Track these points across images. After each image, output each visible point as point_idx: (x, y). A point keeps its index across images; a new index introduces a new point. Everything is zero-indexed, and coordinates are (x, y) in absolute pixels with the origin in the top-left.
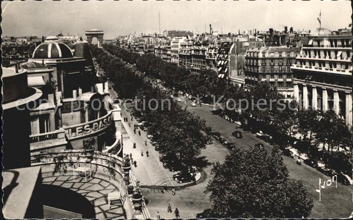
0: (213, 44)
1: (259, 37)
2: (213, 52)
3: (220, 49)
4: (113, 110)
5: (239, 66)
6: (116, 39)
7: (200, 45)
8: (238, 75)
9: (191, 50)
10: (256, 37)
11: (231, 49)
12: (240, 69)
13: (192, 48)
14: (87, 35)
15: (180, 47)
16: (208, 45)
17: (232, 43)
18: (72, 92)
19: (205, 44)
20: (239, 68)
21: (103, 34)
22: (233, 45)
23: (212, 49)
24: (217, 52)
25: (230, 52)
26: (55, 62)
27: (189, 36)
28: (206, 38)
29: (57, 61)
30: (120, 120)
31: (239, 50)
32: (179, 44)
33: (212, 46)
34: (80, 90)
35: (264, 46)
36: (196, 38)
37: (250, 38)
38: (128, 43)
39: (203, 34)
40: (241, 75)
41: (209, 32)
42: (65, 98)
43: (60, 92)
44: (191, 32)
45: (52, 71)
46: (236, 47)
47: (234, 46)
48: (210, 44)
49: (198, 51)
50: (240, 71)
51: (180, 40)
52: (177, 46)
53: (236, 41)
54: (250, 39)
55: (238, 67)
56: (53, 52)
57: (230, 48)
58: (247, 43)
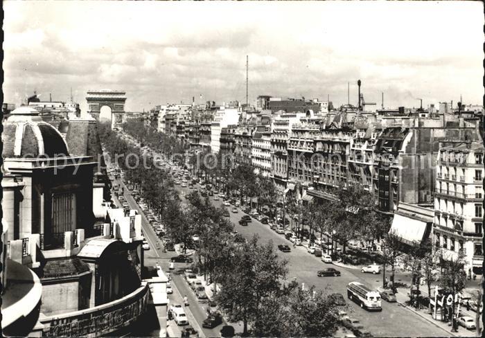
0: (365, 130)
1: (466, 120)
2: (364, 147)
3: (380, 141)
4: (150, 280)
5: (422, 181)
6: (152, 111)
7: (337, 131)
8: (420, 202)
9: (315, 142)
10: (461, 119)
11: (405, 144)
12: (423, 188)
13: (318, 138)
14: (89, 100)
15: (290, 133)
16: (355, 131)
17: (407, 131)
18: (63, 236)
19: (347, 129)
20: (422, 185)
21: (123, 100)
22: (410, 135)
23: (364, 140)
24: (374, 148)
25: (404, 149)
26: (29, 166)
27: (311, 111)
28: (350, 118)
29: (34, 163)
30: (165, 304)
31: (422, 145)
32: (290, 128)
33: (362, 135)
34: (80, 233)
35: (477, 139)
36: (328, 115)
37: (446, 120)
38: (178, 121)
39: (342, 107)
40: (426, 202)
41: (356, 105)
42: (46, 249)
43: (37, 236)
44: (315, 101)
45: (22, 187)
46: (416, 138)
47: (412, 138)
48: (358, 131)
49: (331, 143)
50: (423, 193)
51: (290, 119)
52: (285, 133)
53: (417, 125)
54: (448, 122)
55: (419, 183)
56: (27, 143)
57: (402, 141)
58: (441, 131)
